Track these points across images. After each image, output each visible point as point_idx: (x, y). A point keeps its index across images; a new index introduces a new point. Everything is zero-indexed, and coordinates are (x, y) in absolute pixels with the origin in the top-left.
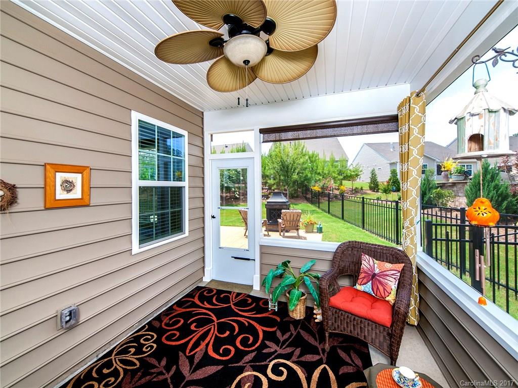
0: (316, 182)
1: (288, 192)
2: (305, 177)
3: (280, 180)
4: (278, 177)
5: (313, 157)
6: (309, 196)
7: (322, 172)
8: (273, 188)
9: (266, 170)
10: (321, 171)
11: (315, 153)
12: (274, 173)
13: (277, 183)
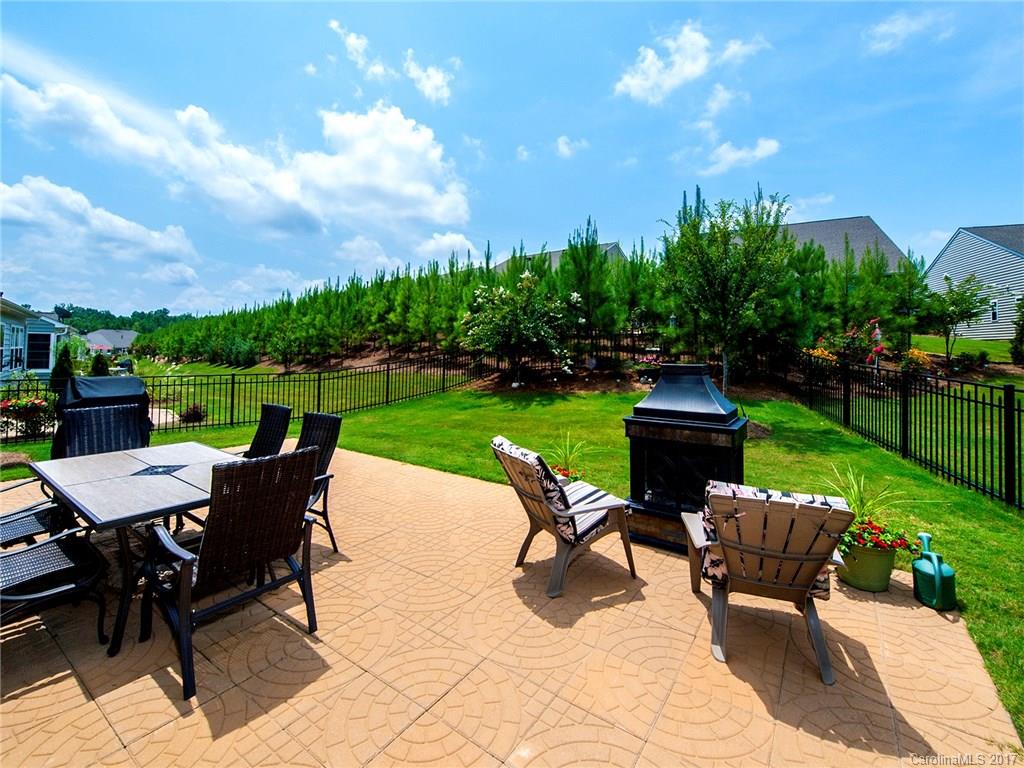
0: (818, 334)
1: (724, 364)
2: (783, 318)
3: (696, 325)
4: (690, 317)
5: (806, 259)
6: (796, 377)
7: (843, 304)
8: (673, 351)
9: (655, 301)
10: (836, 300)
11: (816, 246)
12: (679, 307)
13: (688, 335)
